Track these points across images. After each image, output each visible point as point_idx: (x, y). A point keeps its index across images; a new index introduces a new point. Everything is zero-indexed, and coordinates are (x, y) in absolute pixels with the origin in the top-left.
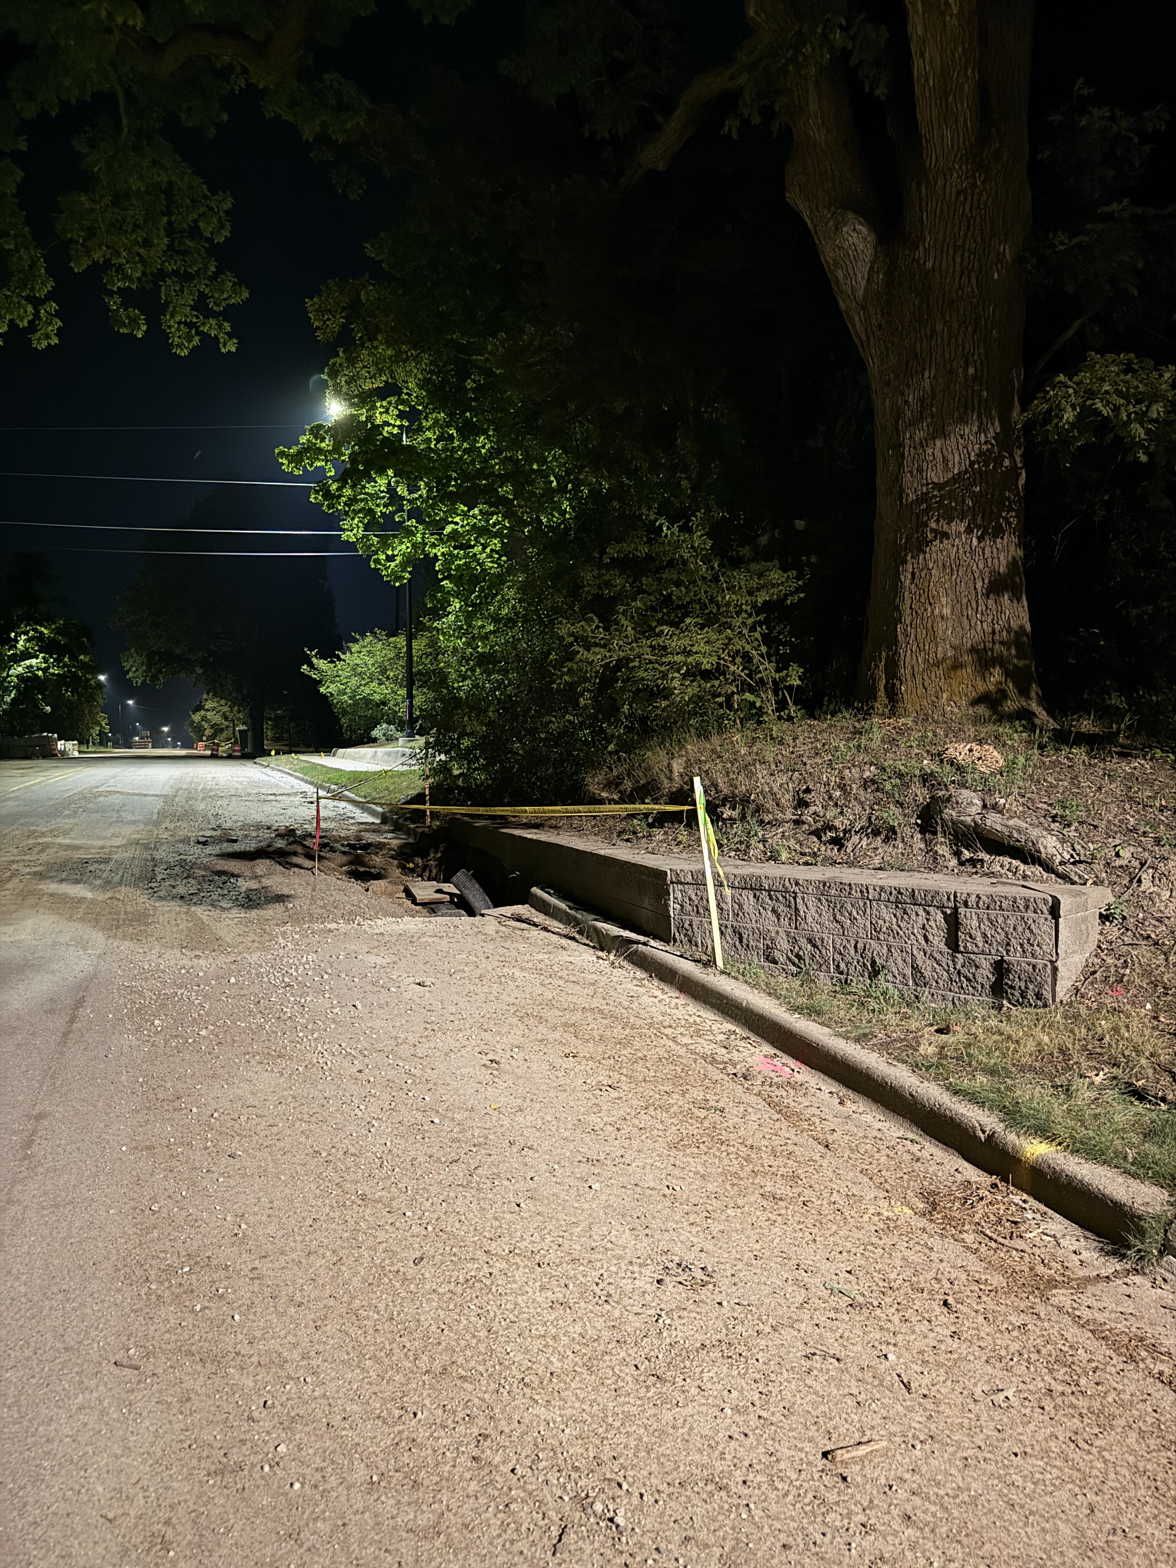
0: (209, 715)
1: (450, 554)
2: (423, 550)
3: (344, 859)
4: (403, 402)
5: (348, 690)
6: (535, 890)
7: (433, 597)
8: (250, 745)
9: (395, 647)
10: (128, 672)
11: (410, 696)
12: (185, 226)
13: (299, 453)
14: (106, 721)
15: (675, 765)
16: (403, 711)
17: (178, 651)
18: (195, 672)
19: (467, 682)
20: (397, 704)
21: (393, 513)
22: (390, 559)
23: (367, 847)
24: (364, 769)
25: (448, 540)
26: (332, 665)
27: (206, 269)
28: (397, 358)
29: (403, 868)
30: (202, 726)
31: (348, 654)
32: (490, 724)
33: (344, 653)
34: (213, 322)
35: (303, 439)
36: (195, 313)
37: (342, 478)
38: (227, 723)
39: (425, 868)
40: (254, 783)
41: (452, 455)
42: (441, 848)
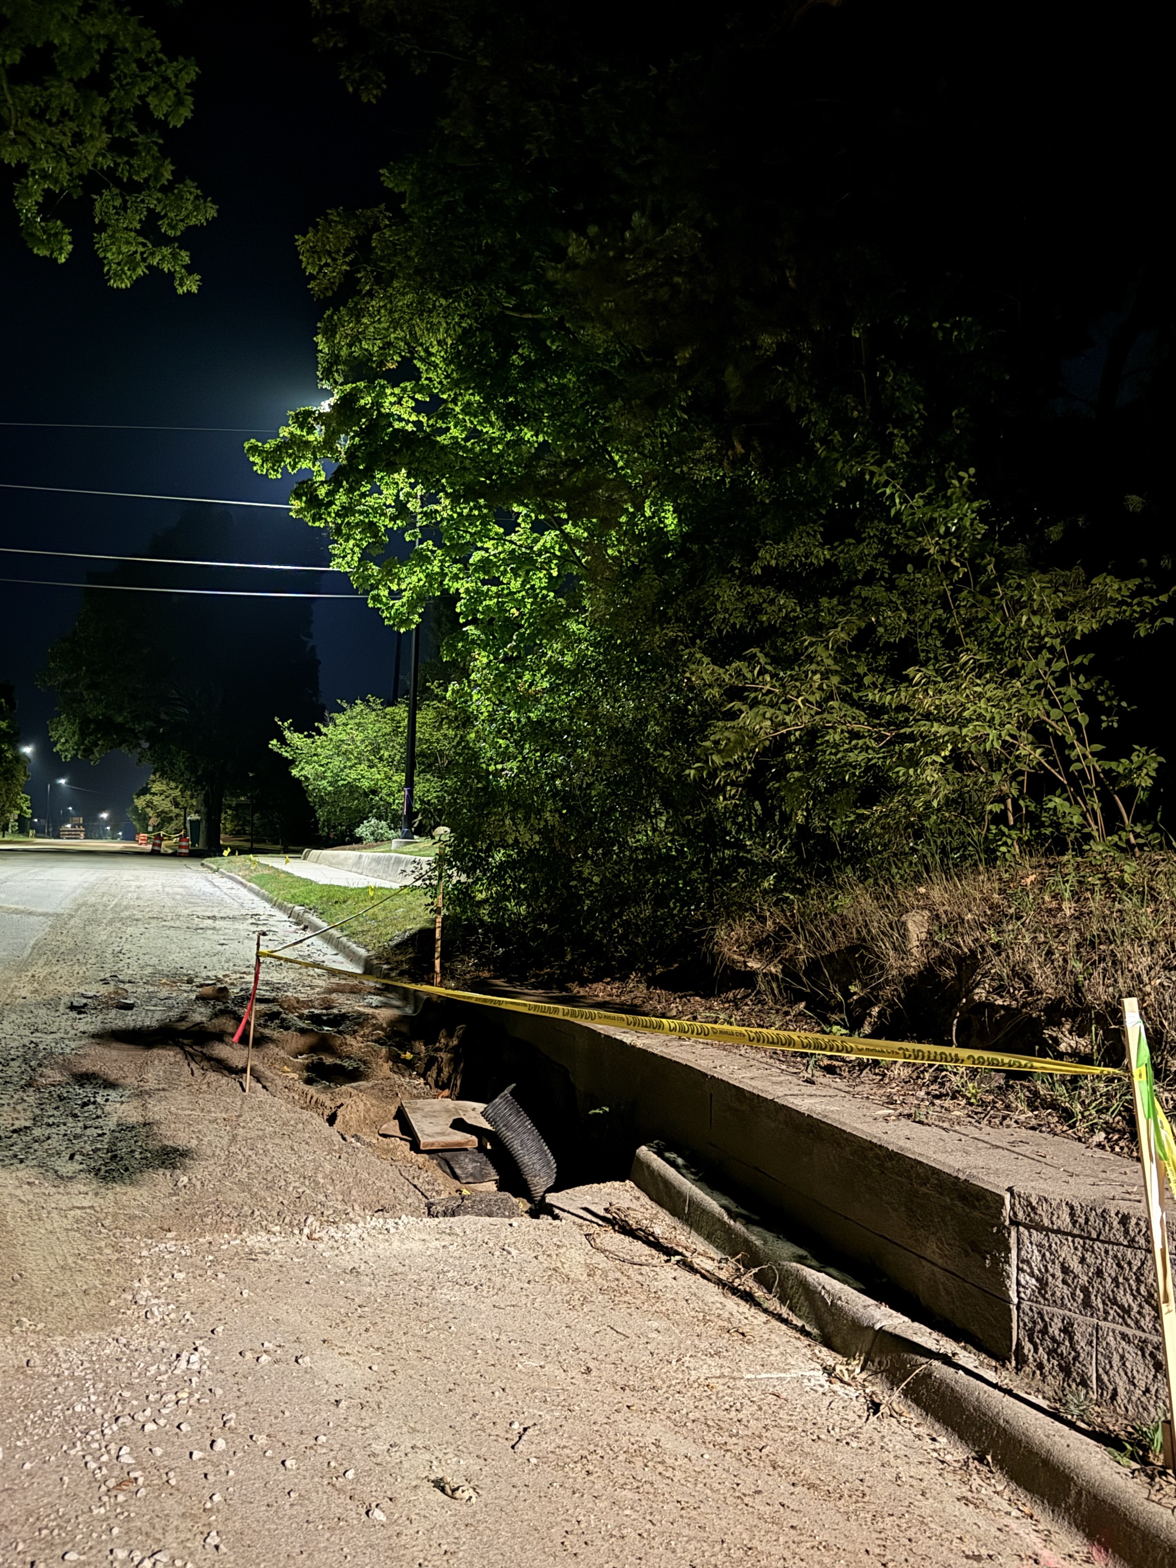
0: (156, 800)
1: (477, 591)
2: (441, 583)
3: (301, 1042)
4: (421, 389)
5: (329, 774)
6: (643, 1151)
7: (452, 647)
8: (201, 840)
9: (393, 720)
10: (55, 744)
11: (410, 783)
12: (128, 105)
13: (278, 448)
14: (28, 804)
15: (910, 926)
16: (399, 802)
17: (120, 719)
18: (139, 745)
19: (508, 765)
20: (391, 794)
21: (403, 530)
22: (395, 595)
23: (338, 1020)
24: (343, 883)
25: (475, 570)
26: (309, 741)
27: (157, 175)
28: (422, 309)
29: (395, 1059)
30: (146, 814)
31: (331, 727)
32: (546, 833)
33: (326, 726)
34: (167, 251)
35: (284, 432)
36: (141, 239)
37: (336, 479)
38: (177, 811)
39: (431, 1061)
40: (191, 898)
41: (490, 449)
42: (460, 1029)
